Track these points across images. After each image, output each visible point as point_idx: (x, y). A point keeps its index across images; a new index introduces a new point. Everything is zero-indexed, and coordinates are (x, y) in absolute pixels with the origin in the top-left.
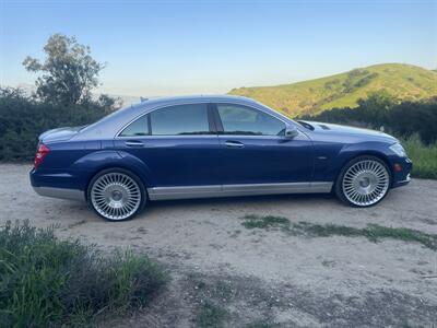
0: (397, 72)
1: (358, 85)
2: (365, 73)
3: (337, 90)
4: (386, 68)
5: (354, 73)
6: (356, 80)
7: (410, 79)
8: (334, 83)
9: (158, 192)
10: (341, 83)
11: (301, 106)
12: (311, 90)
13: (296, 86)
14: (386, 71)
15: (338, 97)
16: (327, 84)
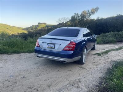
0: (3, 26)
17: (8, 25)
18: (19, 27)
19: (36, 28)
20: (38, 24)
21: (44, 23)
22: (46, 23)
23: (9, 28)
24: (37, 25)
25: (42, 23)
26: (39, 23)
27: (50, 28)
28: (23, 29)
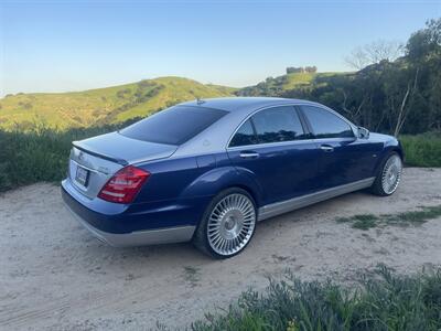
0: (179, 85)
1: (149, 95)
2: (154, 84)
3: (130, 100)
4: (171, 80)
5: (144, 84)
6: (146, 91)
7: (191, 92)
8: (126, 92)
9: (268, 210)
10: (133, 93)
11: (95, 114)
12: (104, 98)
13: (86, 94)
14: (171, 83)
15: (131, 107)
16: (119, 93)
17: (193, 82)
18: (223, 88)
19: (277, 87)
20: (285, 73)
21: (309, 70)
22: (314, 69)
23: (196, 91)
24: (284, 78)
25: (299, 70)
26: (290, 71)
27: (325, 84)
28: (236, 93)
